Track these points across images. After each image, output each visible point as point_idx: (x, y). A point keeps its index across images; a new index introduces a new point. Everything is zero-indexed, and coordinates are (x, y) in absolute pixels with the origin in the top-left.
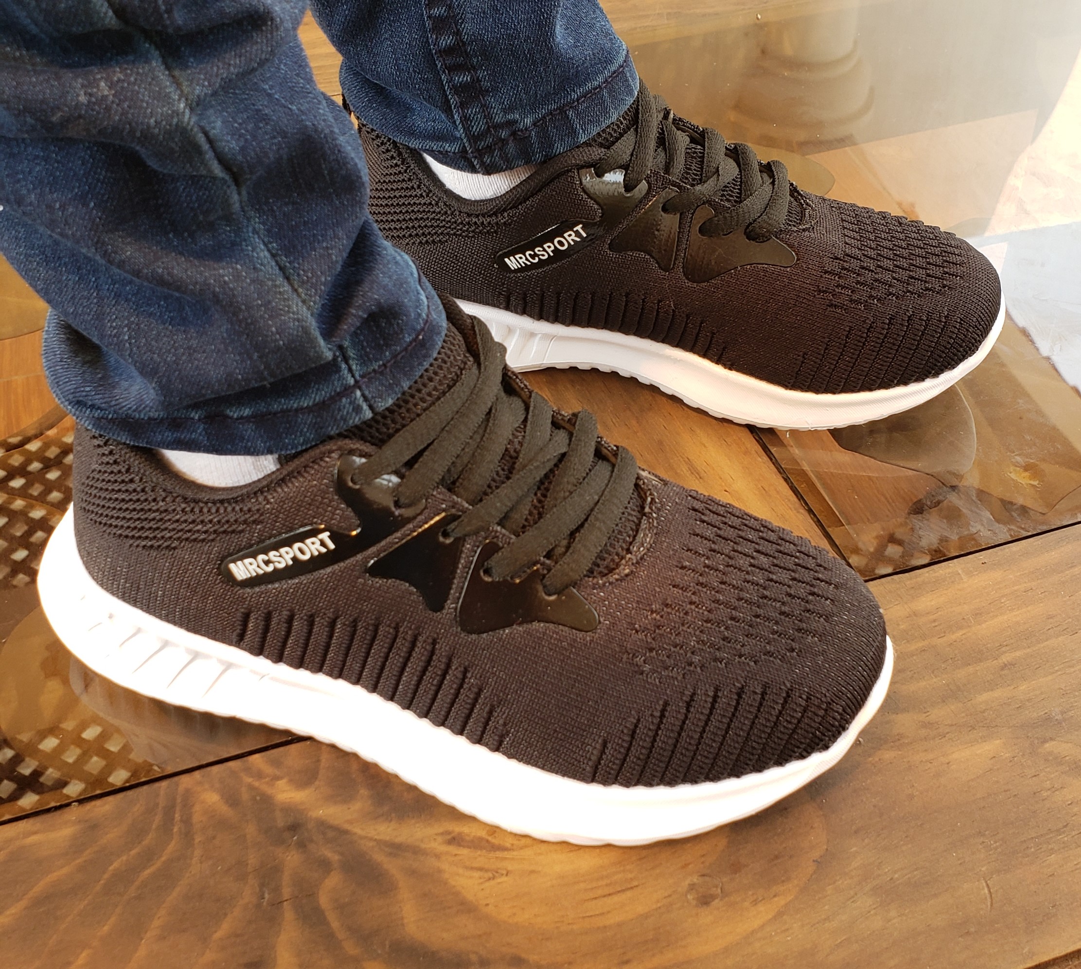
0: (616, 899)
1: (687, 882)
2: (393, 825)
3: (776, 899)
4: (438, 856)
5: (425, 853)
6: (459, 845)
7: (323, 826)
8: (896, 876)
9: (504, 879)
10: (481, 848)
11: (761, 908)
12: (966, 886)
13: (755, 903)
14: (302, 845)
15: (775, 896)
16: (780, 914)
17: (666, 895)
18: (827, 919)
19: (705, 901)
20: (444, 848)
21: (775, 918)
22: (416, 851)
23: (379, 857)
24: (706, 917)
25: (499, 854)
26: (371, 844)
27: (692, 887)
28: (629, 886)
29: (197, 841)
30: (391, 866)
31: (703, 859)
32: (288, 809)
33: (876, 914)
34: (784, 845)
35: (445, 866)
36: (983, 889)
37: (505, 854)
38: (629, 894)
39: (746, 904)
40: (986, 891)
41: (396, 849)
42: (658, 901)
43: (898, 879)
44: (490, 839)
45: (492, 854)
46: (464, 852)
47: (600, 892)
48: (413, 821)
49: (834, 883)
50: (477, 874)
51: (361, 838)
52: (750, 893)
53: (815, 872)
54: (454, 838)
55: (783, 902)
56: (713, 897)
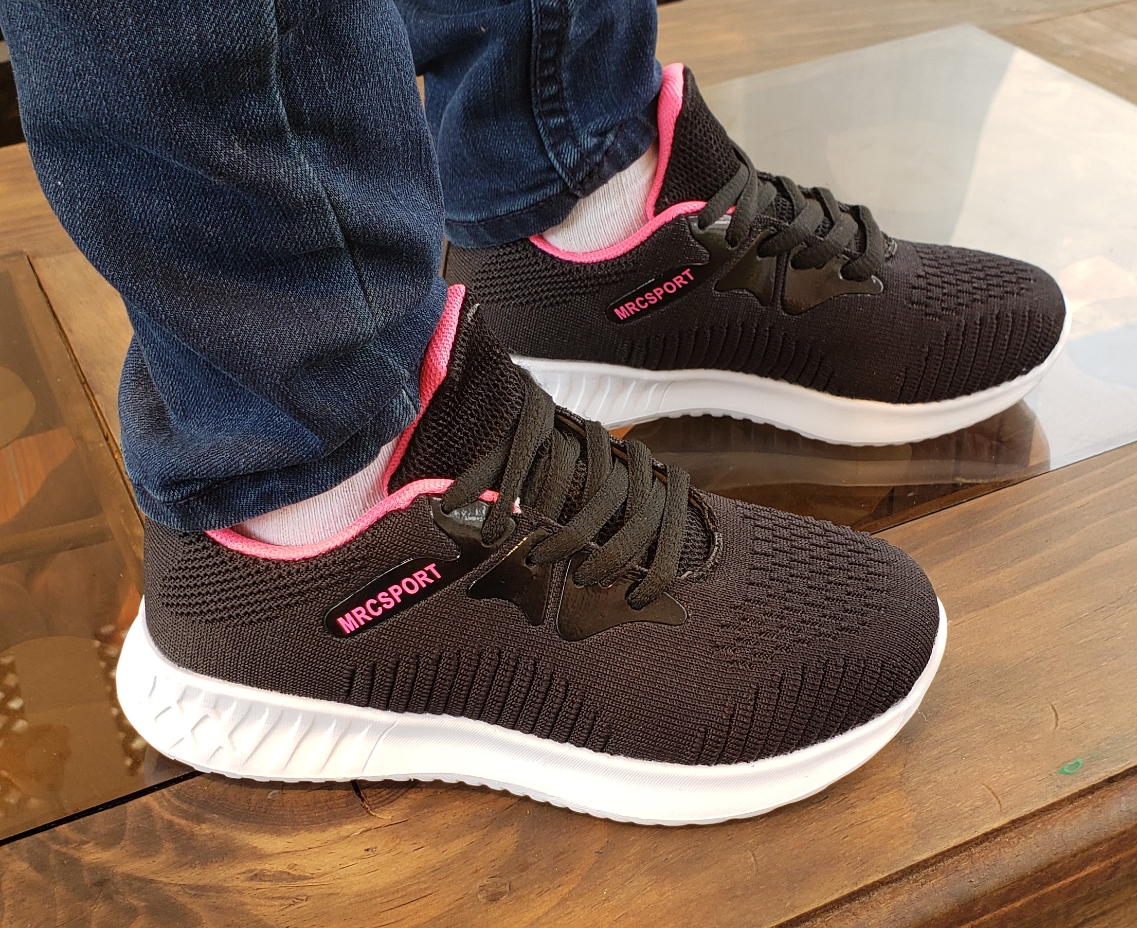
0: (410, 906)
1: (479, 883)
2: (198, 870)
3: (560, 889)
4: (240, 892)
5: (227, 890)
6: (261, 880)
7: (129, 879)
8: (671, 856)
9: (304, 903)
10: (282, 880)
11: (546, 897)
12: (734, 857)
13: (540, 894)
14: (109, 898)
15: (559, 886)
16: (564, 900)
17: (458, 897)
18: (607, 899)
19: (494, 898)
20: (246, 884)
21: (558, 904)
22: (219, 890)
23: (183, 899)
24: (495, 911)
25: (299, 883)
26: (176, 889)
27: (482, 888)
28: (423, 895)
29: (6, 905)
30: (196, 906)
31: (493, 864)
32: (94, 868)
33: (650, 891)
34: (569, 842)
35: (248, 900)
36: (750, 858)
37: (305, 883)
38: (423, 901)
39: (533, 896)
40: (752, 859)
41: (199, 891)
42: (450, 905)
43: (672, 859)
44: (291, 871)
45: (293, 884)
46: (267, 884)
47: (396, 903)
48: (217, 865)
49: (614, 868)
50: (278, 903)
51: (166, 884)
52: (536, 886)
53: (596, 862)
54: (256, 875)
55: (566, 891)
56: (501, 894)
